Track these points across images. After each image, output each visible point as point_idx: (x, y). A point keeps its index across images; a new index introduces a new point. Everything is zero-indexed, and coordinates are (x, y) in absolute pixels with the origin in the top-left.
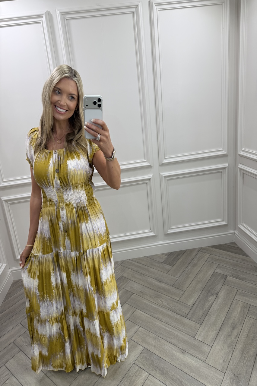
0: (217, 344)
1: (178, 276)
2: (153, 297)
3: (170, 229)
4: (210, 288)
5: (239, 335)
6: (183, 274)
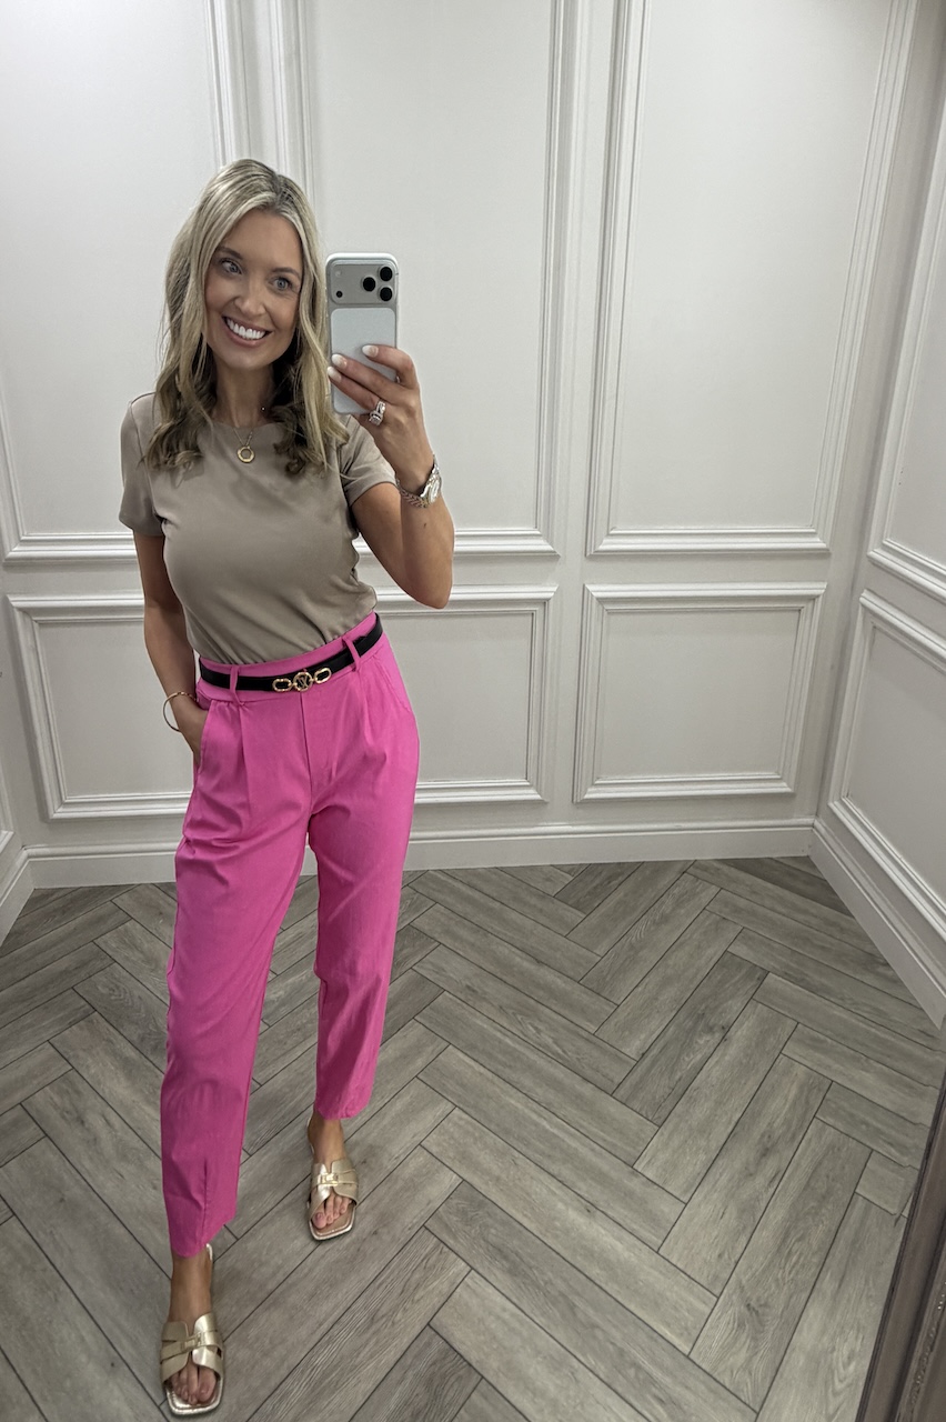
0: (705, 1197)
1: (601, 950)
2: (510, 1011)
3: (593, 785)
4: (703, 1007)
5: (779, 1176)
6: (618, 945)
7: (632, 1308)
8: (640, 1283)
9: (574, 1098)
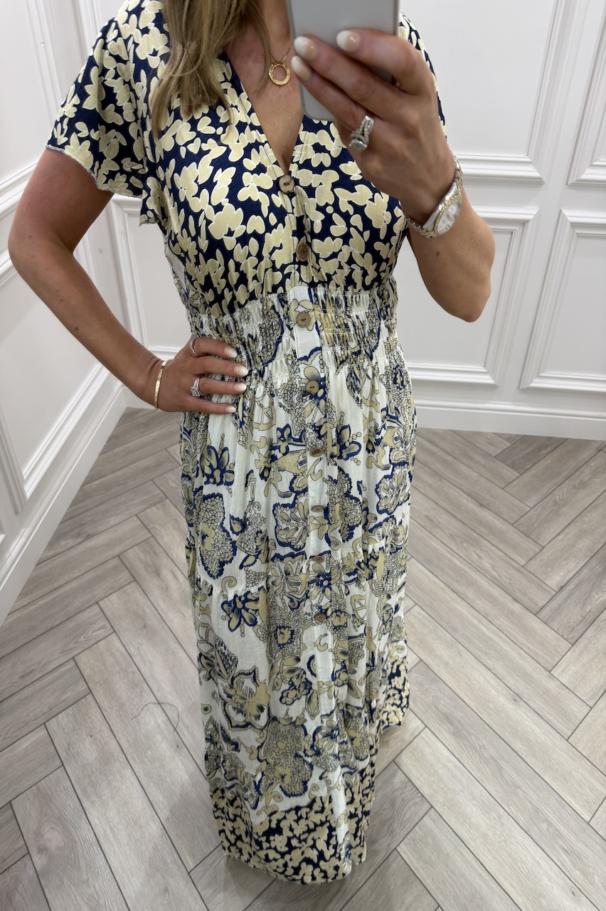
1: (531, 503)
2: (458, 540)
3: (538, 376)
6: (545, 500)
8: (554, 762)
9: (506, 612)
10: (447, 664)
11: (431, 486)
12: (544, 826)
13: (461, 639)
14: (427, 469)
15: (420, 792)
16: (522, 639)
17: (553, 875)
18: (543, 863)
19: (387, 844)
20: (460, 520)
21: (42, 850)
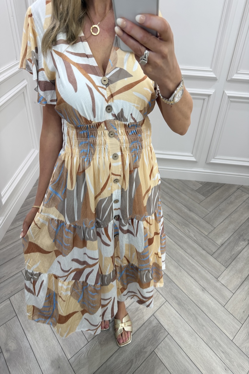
0: (240, 293)
1: (210, 210)
3: (214, 158)
4: (242, 232)
6: (216, 209)
7: (215, 322)
8: (218, 315)
9: (199, 254)
10: (175, 275)
11: (170, 202)
12: (214, 342)
13: (181, 265)
14: (168, 195)
15: (164, 327)
16: (206, 265)
17: (217, 362)
18: (213, 357)
19: (150, 349)
20: (182, 217)
21: (8, 351)
